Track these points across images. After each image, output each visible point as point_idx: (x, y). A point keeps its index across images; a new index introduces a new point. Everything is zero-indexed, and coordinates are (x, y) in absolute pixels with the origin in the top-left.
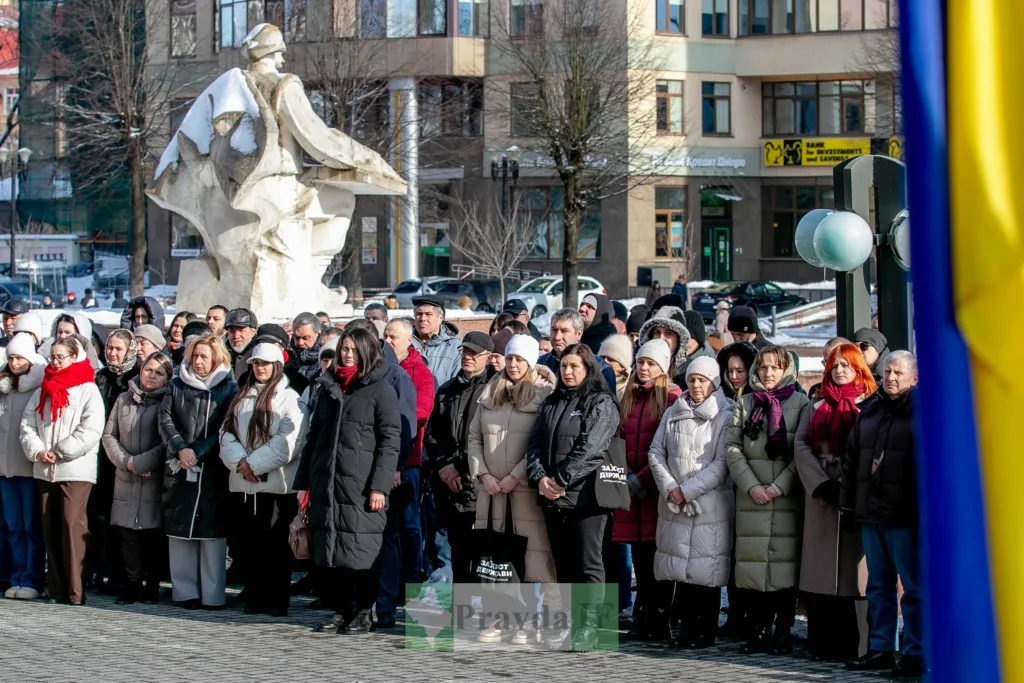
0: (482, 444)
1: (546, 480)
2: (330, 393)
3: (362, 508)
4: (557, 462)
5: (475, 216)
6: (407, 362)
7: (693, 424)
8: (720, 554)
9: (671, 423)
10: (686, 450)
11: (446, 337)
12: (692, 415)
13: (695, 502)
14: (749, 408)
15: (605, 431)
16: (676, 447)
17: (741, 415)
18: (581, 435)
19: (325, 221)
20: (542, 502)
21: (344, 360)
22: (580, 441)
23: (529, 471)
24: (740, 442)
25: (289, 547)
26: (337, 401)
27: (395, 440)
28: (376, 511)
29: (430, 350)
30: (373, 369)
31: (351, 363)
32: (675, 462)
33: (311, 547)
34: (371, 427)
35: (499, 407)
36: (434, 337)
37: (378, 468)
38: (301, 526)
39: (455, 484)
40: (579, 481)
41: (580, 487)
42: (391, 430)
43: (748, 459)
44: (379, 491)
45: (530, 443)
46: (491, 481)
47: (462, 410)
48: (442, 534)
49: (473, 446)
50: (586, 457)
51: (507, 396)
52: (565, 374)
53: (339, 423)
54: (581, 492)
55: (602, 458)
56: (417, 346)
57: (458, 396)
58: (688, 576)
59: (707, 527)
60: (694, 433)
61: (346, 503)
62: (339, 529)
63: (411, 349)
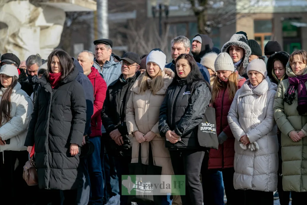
0: (134, 114)
1: (169, 132)
2: (45, 89)
3: (65, 154)
4: (176, 121)
5: (142, 37)
6: (90, 76)
7: (252, 98)
8: (271, 173)
9: (240, 98)
10: (249, 113)
11: (114, 62)
12: (252, 93)
13: (255, 142)
14: (287, 87)
15: (203, 102)
16: (243, 111)
17: (282, 91)
18: (189, 106)
19: (47, 27)
20: (168, 145)
21: (52, 69)
22: (189, 109)
23: (160, 127)
24: (282, 107)
25: (24, 180)
26: (49, 93)
27: (83, 114)
28: (73, 156)
29: (105, 70)
30: (69, 74)
31: (57, 71)
32: (243, 121)
33: (36, 179)
34: (69, 108)
35: (143, 93)
36: (107, 62)
37: (74, 131)
38: (31, 166)
39: (119, 140)
40: (189, 132)
41: (189, 135)
42: (81, 109)
43: (287, 116)
44: (75, 144)
45: (160, 112)
46: (139, 135)
47: (122, 98)
48: (114, 178)
49: (129, 115)
50: (192, 118)
51: (147, 86)
52: (179, 71)
53: (50, 105)
54: (190, 138)
55: (201, 118)
56: (97, 67)
57: (120, 90)
58: (253, 186)
59: (263, 157)
60: (253, 103)
61: (56, 152)
62: (52, 167)
63: (93, 68)
